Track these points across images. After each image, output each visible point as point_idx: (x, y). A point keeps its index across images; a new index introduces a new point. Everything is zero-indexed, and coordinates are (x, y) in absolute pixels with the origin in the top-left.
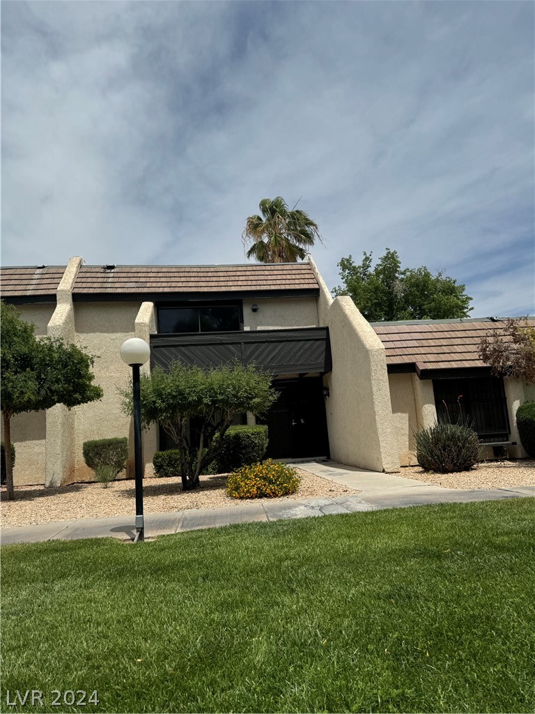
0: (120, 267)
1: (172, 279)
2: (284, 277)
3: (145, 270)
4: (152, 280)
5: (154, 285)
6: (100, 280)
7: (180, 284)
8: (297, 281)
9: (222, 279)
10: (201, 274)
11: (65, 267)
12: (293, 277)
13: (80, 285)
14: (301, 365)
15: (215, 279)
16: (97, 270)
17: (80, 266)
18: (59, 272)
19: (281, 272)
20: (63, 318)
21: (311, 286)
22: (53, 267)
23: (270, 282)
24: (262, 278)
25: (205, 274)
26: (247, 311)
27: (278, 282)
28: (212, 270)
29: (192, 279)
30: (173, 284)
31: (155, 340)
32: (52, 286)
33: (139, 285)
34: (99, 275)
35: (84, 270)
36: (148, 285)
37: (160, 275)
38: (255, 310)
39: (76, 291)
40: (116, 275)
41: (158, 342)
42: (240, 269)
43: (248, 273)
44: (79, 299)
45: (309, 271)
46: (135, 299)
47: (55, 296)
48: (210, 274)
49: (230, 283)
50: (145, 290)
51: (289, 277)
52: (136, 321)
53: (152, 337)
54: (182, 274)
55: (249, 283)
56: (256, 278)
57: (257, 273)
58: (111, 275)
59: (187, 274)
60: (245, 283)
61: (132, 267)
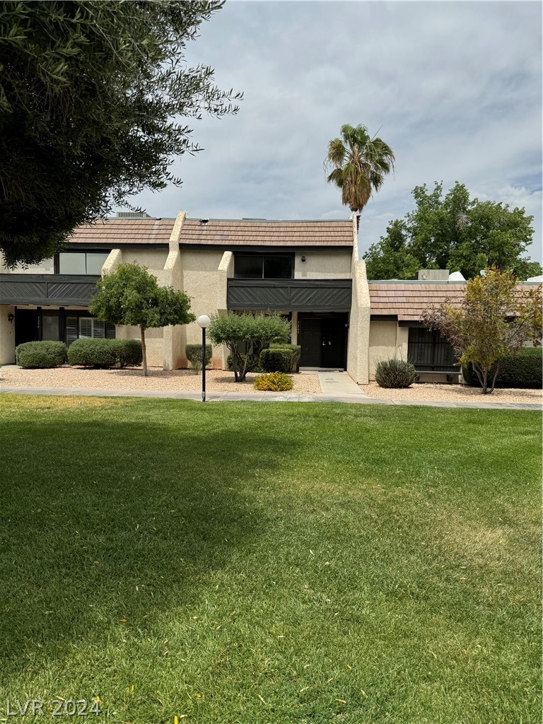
0: (212, 220)
1: (247, 233)
2: (329, 234)
3: (228, 224)
4: (233, 233)
5: (233, 238)
6: (197, 232)
7: (251, 238)
8: (338, 239)
9: (282, 234)
10: (267, 229)
11: (175, 219)
12: (336, 234)
13: (184, 236)
14: (329, 306)
15: (277, 234)
16: (196, 223)
17: (185, 219)
18: (169, 224)
19: (327, 229)
20: (173, 263)
21: (347, 244)
22: (166, 219)
23: (317, 239)
24: (312, 234)
25: (271, 229)
26: (298, 261)
27: (323, 239)
28: (276, 225)
29: (261, 234)
30: (247, 238)
31: (230, 282)
32: (166, 236)
33: (223, 237)
34: (197, 228)
35: (187, 222)
36: (230, 238)
37: (239, 229)
38: (303, 260)
39: (182, 241)
40: (208, 228)
41: (232, 283)
42: (298, 225)
43: (302, 229)
44: (184, 248)
45: (349, 229)
46: (219, 249)
47: (168, 244)
48: (274, 229)
49: (287, 239)
50: (227, 243)
51: (332, 234)
52: (219, 268)
53: (228, 279)
54: (253, 229)
55: (301, 239)
56: (308, 234)
57: (310, 229)
58: (205, 228)
59: (257, 229)
60: (298, 239)
61: (219, 221)
